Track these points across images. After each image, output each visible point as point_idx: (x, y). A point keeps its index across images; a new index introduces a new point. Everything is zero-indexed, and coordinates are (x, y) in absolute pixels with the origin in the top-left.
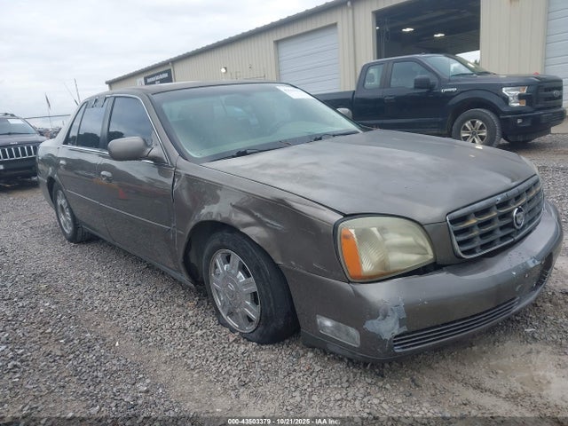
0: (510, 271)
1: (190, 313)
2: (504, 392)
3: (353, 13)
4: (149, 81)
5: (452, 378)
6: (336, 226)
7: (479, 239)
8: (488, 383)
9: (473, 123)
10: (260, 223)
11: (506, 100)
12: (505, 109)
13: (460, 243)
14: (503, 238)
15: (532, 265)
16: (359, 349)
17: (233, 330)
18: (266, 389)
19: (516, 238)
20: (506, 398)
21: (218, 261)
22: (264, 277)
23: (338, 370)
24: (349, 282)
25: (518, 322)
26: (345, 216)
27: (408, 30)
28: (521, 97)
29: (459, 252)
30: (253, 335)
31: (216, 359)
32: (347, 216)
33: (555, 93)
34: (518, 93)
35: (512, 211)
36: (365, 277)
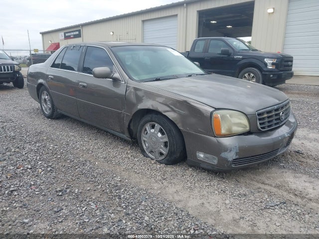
0: (279, 137)
1: (129, 152)
2: (274, 185)
3: (187, 10)
4: (67, 35)
5: (252, 180)
6: (212, 113)
7: (267, 123)
8: (267, 182)
9: (249, 75)
10: (173, 110)
11: (266, 65)
12: (265, 69)
13: (260, 124)
14: (276, 124)
15: (287, 136)
16: (217, 165)
17: (152, 159)
18: (175, 181)
19: (281, 124)
20: (275, 187)
21: (148, 127)
22: (172, 134)
23: (204, 175)
24: (215, 137)
25: (277, 161)
26: (216, 109)
27: (214, 22)
28: (273, 64)
29: (260, 128)
30: (163, 161)
31: (148, 169)
32: (217, 109)
33: (290, 63)
34: (272, 62)
35: (279, 113)
36: (222, 135)
